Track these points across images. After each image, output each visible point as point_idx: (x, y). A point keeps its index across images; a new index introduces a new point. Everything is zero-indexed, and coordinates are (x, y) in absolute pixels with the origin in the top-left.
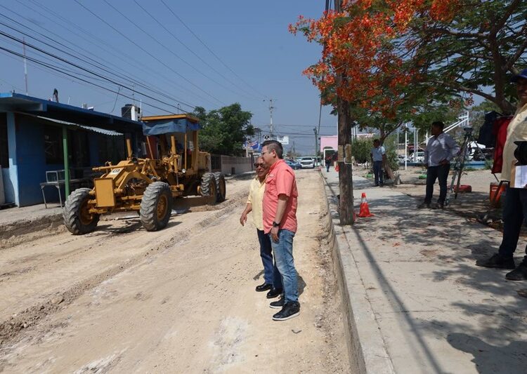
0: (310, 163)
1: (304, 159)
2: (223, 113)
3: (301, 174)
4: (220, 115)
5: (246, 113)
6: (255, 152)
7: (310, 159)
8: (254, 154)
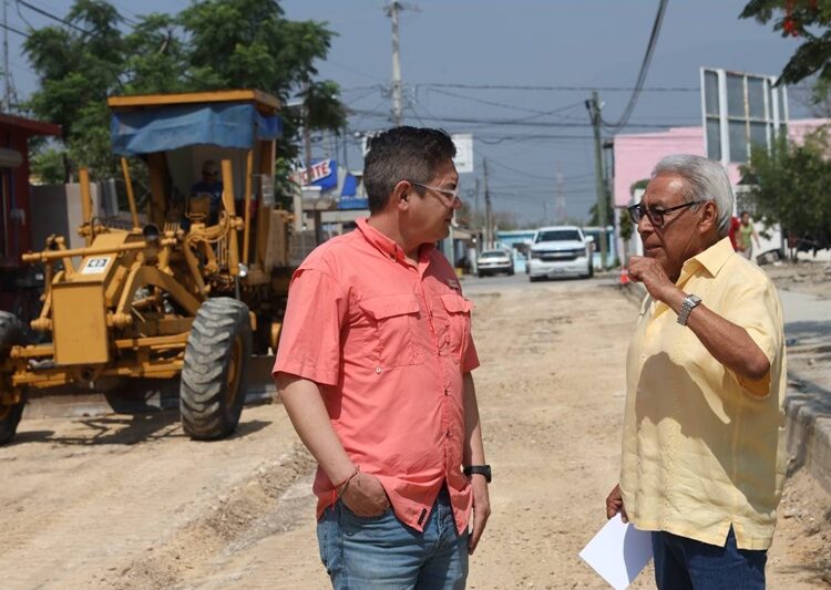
0: (573, 255)
1: (547, 237)
2: (198, 28)
3: (542, 305)
4: (184, 37)
5: (304, 28)
6: (334, 207)
7: (573, 236)
8: (326, 217)
